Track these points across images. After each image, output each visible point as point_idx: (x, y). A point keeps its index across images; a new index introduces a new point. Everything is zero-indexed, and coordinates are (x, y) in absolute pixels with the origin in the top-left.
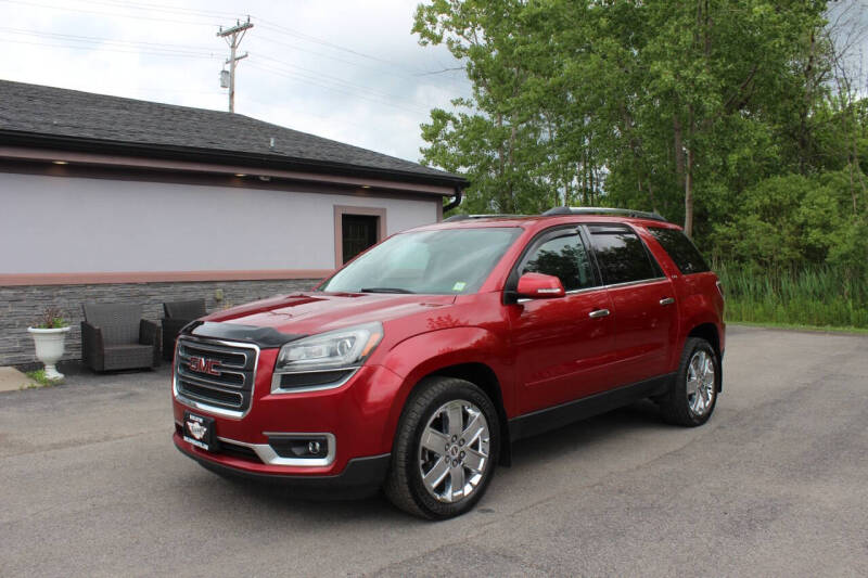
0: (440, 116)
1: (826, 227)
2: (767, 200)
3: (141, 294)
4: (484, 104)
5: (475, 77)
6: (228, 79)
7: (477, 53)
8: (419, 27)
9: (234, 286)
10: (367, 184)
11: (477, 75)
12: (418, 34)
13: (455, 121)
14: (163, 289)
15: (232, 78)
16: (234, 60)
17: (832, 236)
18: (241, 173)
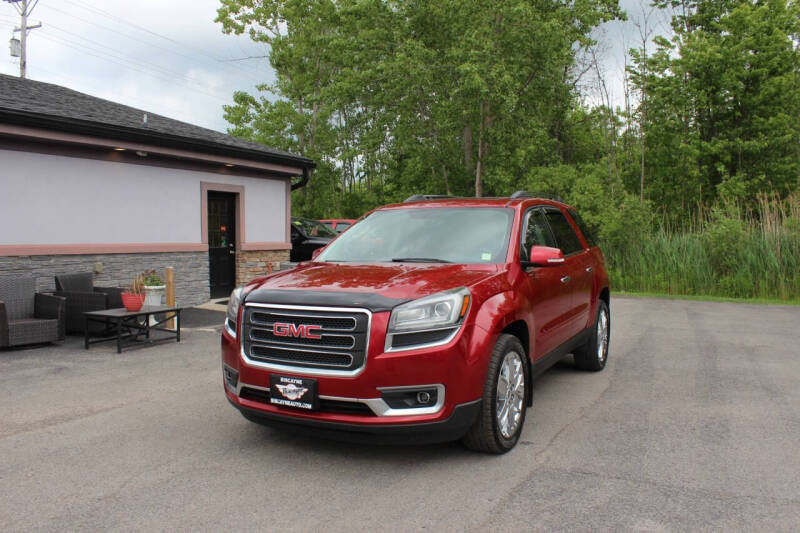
0: (242, 98)
1: (594, 210)
2: (545, 186)
3: (22, 268)
4: (285, 91)
5: (278, 66)
6: (18, 48)
7: (279, 44)
8: (222, 17)
9: (112, 259)
10: (231, 162)
11: (281, 64)
13: (257, 106)
14: (45, 263)
15: (23, 46)
16: (25, 29)
17: (598, 217)
18: (121, 147)
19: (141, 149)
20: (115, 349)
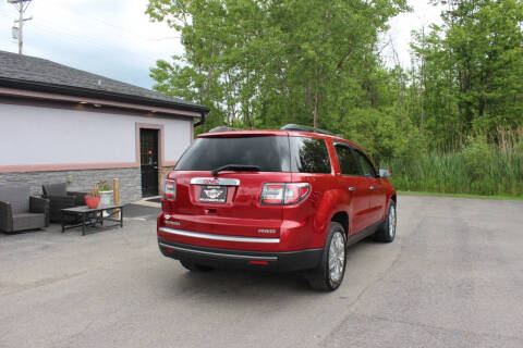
0: (163, 65)
1: (390, 137)
2: (360, 123)
3: (21, 180)
4: (189, 60)
5: (186, 43)
6: (17, 33)
7: (187, 29)
8: (150, 11)
9: (79, 173)
10: (155, 110)
11: (188, 42)
12: (148, 15)
13: (172, 69)
14: (36, 177)
15: (21, 33)
16: (22, 20)
17: (393, 142)
18: (84, 101)
19: (97, 103)
20: (81, 233)
